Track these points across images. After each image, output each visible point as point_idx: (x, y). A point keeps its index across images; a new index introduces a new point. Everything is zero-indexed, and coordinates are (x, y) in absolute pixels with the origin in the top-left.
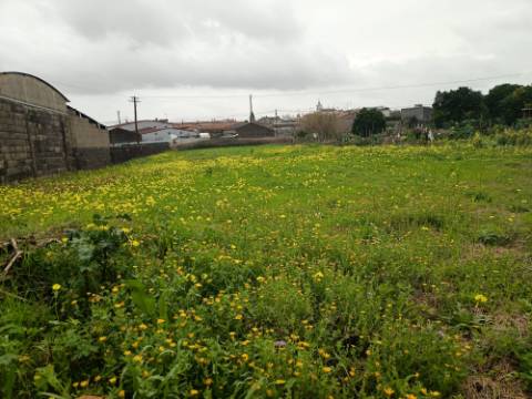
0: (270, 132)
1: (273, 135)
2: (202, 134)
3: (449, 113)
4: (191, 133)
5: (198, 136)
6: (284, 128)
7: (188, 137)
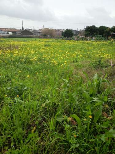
0: (32, 34)
2: (9, 33)
3: (90, 33)
4: (5, 32)
5: (8, 33)
6: (36, 33)
7: (4, 33)
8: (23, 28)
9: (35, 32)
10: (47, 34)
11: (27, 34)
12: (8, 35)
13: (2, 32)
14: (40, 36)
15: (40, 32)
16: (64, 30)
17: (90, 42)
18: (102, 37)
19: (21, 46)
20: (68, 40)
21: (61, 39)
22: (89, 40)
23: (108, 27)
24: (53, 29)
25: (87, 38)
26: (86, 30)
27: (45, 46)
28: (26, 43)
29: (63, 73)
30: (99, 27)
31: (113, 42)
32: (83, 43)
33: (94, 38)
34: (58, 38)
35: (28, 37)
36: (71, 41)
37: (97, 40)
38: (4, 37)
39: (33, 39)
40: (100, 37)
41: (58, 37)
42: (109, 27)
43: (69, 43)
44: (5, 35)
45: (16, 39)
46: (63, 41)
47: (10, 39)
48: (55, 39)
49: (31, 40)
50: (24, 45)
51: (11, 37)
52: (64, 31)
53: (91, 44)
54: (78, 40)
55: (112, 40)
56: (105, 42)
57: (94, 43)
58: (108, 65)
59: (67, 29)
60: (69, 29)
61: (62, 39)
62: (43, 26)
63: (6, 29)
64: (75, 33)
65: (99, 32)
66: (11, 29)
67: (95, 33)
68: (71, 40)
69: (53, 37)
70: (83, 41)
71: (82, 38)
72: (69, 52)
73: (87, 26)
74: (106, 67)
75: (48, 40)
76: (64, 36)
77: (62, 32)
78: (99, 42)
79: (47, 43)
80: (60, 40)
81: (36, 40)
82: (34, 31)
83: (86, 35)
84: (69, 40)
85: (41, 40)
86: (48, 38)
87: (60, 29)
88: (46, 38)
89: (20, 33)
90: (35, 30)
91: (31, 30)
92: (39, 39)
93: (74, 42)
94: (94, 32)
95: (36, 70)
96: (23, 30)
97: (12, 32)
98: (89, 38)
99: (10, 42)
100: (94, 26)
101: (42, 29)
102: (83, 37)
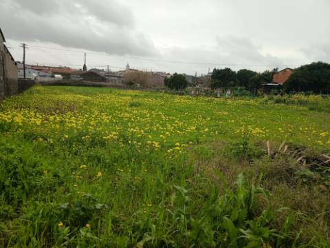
0: (103, 79)
1: (105, 81)
2: (56, 76)
3: (220, 81)
5: (53, 76)
6: (113, 78)
7: (45, 76)
8: (85, 67)
9: (111, 76)
10: (134, 81)
11: (92, 79)
12: (52, 79)
13: (41, 73)
14: (121, 84)
15: (119, 77)
16: (169, 74)
17: (222, 100)
18: (245, 91)
19: (81, 104)
20: (177, 94)
21: (164, 91)
22: (219, 95)
23: (255, 73)
24: (146, 72)
25: (215, 92)
26: (212, 76)
27: (132, 105)
28: (90, 98)
29: (173, 169)
30: (238, 72)
31: (267, 101)
32: (208, 102)
33: (229, 92)
34: (158, 90)
35: (94, 86)
36: (184, 97)
37: (236, 95)
38: (43, 84)
39: (104, 89)
40: (241, 90)
41: (157, 87)
42: (258, 72)
43: (180, 100)
44: (46, 79)
45: (68, 88)
46: (167, 95)
47: (57, 89)
48: (152, 92)
49: (101, 92)
50: (86, 102)
51: (58, 83)
52: (169, 77)
53: (224, 103)
54: (197, 95)
55: (266, 97)
56: (252, 102)
57: (229, 101)
58: (263, 154)
59: (176, 74)
60: (178, 73)
61: (166, 92)
62: (128, 66)
63: (49, 68)
64: (190, 81)
65: (240, 80)
66: (60, 68)
67: (232, 82)
68: (183, 94)
69: (147, 87)
70: (207, 99)
71: (205, 92)
72: (181, 120)
73: (215, 69)
74: (258, 157)
75: (137, 92)
76: (169, 86)
77: (166, 78)
78: (240, 101)
79: (135, 100)
80: (162, 94)
81: (111, 92)
82: (108, 73)
83: (214, 86)
84: (180, 94)
85: (122, 92)
86: (137, 89)
87: (162, 73)
88: (133, 89)
89: (79, 76)
90: (111, 73)
91: (101, 73)
92: (117, 91)
93: (189, 99)
94: (230, 81)
95: (116, 160)
96: (85, 72)
97: (62, 74)
98: (218, 91)
99: (55, 93)
100: (228, 70)
101: (124, 71)
102: (208, 90)
